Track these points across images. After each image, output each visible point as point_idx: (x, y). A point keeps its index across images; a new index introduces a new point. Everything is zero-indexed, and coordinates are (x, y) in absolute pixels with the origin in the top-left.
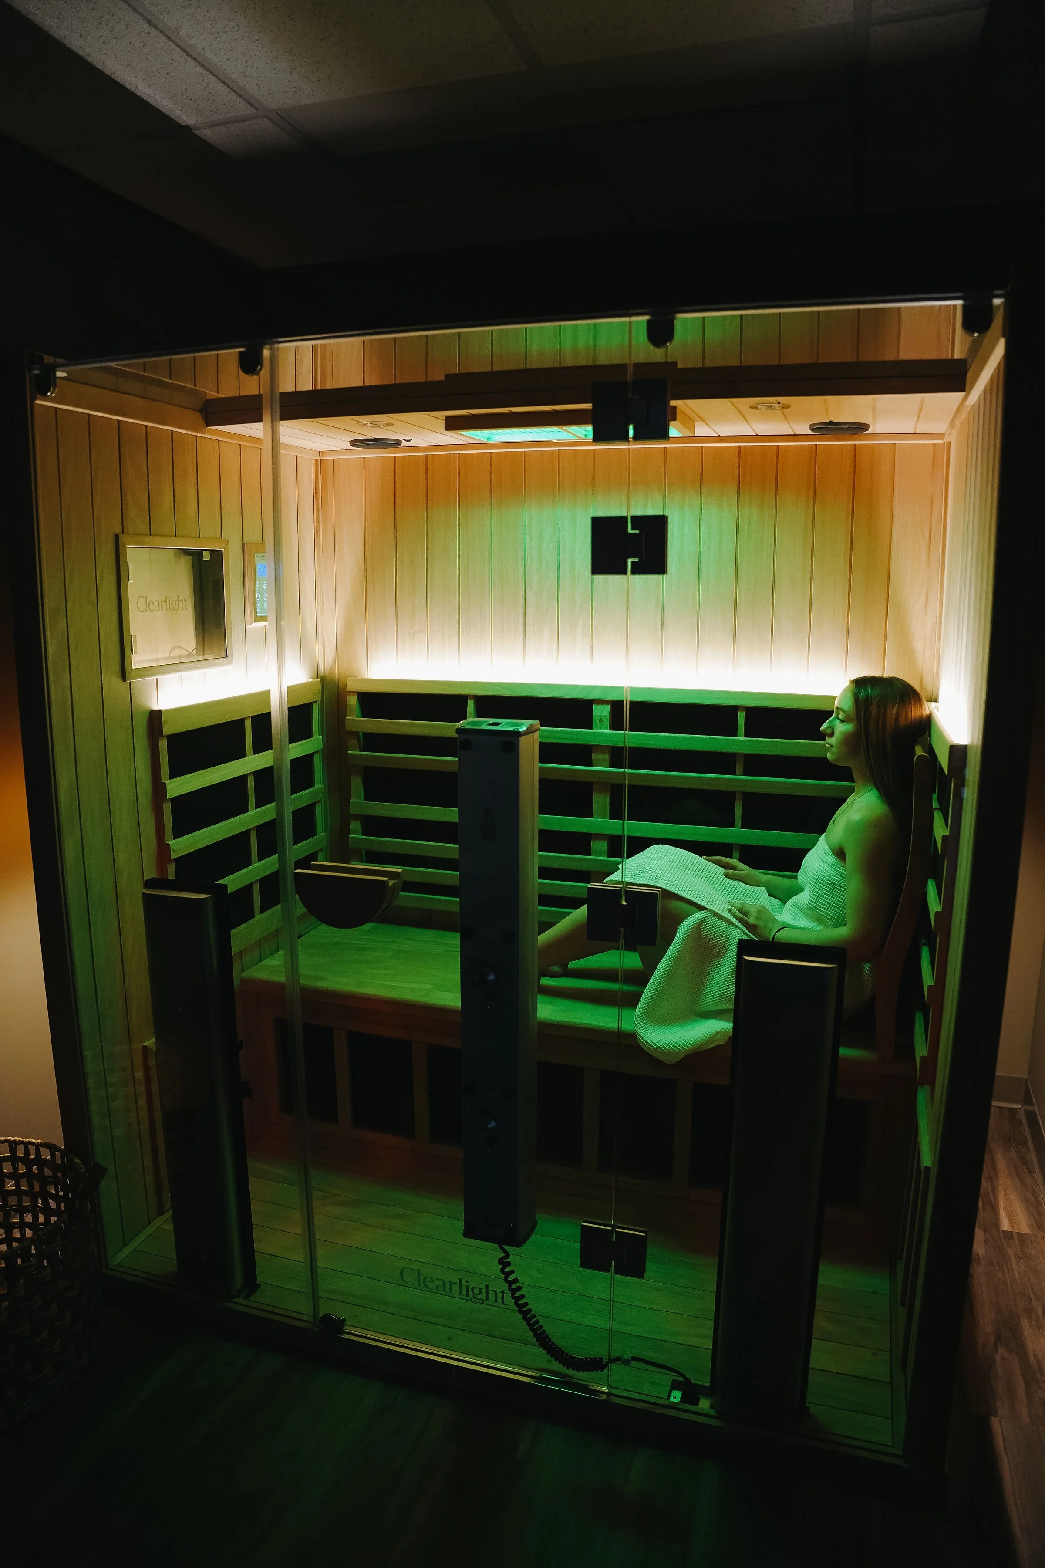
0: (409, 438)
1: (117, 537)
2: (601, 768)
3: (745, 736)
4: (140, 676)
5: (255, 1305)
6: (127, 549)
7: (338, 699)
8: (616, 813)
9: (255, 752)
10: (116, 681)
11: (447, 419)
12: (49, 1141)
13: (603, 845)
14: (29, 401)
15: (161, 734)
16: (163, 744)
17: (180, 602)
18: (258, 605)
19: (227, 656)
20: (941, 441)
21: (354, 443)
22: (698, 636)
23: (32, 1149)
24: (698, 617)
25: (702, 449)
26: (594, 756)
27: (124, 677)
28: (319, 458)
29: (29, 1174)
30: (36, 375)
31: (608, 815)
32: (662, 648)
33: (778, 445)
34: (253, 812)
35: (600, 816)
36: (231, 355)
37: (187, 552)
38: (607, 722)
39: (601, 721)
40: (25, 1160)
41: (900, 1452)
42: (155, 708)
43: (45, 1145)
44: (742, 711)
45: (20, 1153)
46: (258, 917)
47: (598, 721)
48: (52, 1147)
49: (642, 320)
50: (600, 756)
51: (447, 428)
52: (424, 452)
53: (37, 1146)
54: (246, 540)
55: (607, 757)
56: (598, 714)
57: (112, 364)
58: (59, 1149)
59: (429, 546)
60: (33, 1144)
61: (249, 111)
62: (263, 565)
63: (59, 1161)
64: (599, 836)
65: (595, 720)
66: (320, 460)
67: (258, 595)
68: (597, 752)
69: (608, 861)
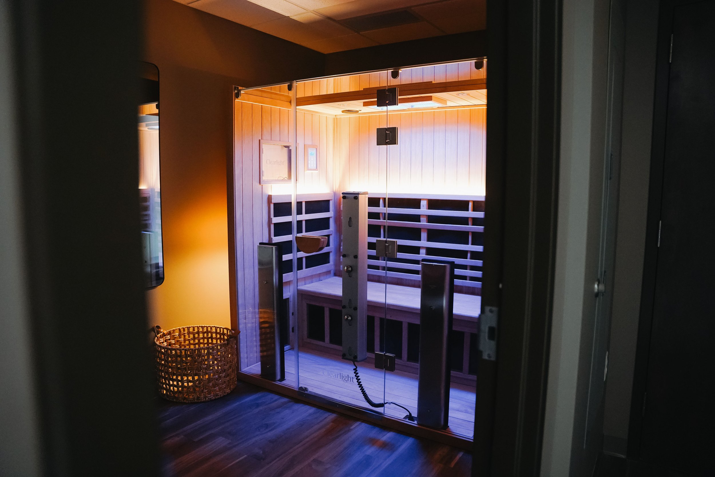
0: (360, 110)
1: (260, 140)
2: (424, 223)
3: (471, 211)
4: (265, 184)
5: (283, 384)
6: (263, 144)
7: (340, 199)
8: (429, 240)
9: (306, 214)
10: (257, 184)
11: (364, 103)
12: (227, 327)
13: (424, 251)
14: (233, 100)
15: (271, 202)
16: (272, 206)
17: (282, 162)
18: (309, 165)
21: (343, 112)
23: (222, 329)
26: (421, 219)
27: (260, 183)
29: (220, 338)
30: (236, 93)
31: (426, 240)
35: (423, 241)
36: (285, 86)
37: (286, 147)
38: (426, 207)
39: (423, 206)
40: (219, 333)
41: (473, 438)
42: (270, 194)
43: (225, 328)
44: (470, 202)
45: (218, 331)
46: (304, 269)
48: (227, 329)
49: (390, 71)
50: (423, 219)
51: (364, 106)
52: (368, 114)
53: (223, 329)
54: (305, 144)
55: (425, 219)
56: (423, 204)
57: (260, 88)
58: (229, 330)
59: (370, 146)
60: (222, 328)
61: (305, 11)
62: (312, 152)
63: (229, 334)
64: (423, 247)
66: (336, 118)
67: (309, 162)
68: (422, 217)
69: (426, 257)
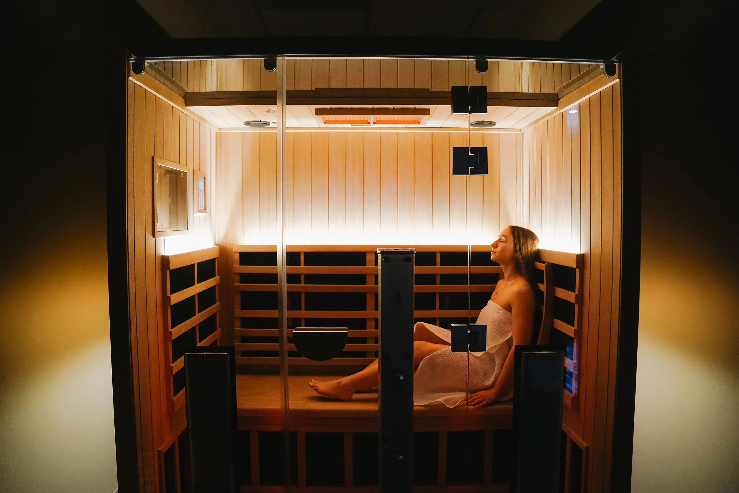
0: (275, 122)
1: (153, 158)
2: (371, 285)
4: (159, 236)
9: (198, 283)
10: (151, 237)
11: (317, 110)
13: (372, 324)
14: (127, 78)
15: (168, 268)
16: (168, 273)
18: (200, 204)
19: (188, 229)
20: (519, 132)
21: (247, 123)
27: (154, 235)
28: (218, 131)
30: (133, 63)
31: (374, 309)
34: (198, 315)
35: (369, 309)
38: (373, 262)
42: (164, 254)
44: (438, 254)
50: (371, 279)
51: (315, 114)
54: (194, 169)
56: (369, 258)
65: (368, 261)
66: (218, 133)
67: (200, 198)
68: (369, 277)
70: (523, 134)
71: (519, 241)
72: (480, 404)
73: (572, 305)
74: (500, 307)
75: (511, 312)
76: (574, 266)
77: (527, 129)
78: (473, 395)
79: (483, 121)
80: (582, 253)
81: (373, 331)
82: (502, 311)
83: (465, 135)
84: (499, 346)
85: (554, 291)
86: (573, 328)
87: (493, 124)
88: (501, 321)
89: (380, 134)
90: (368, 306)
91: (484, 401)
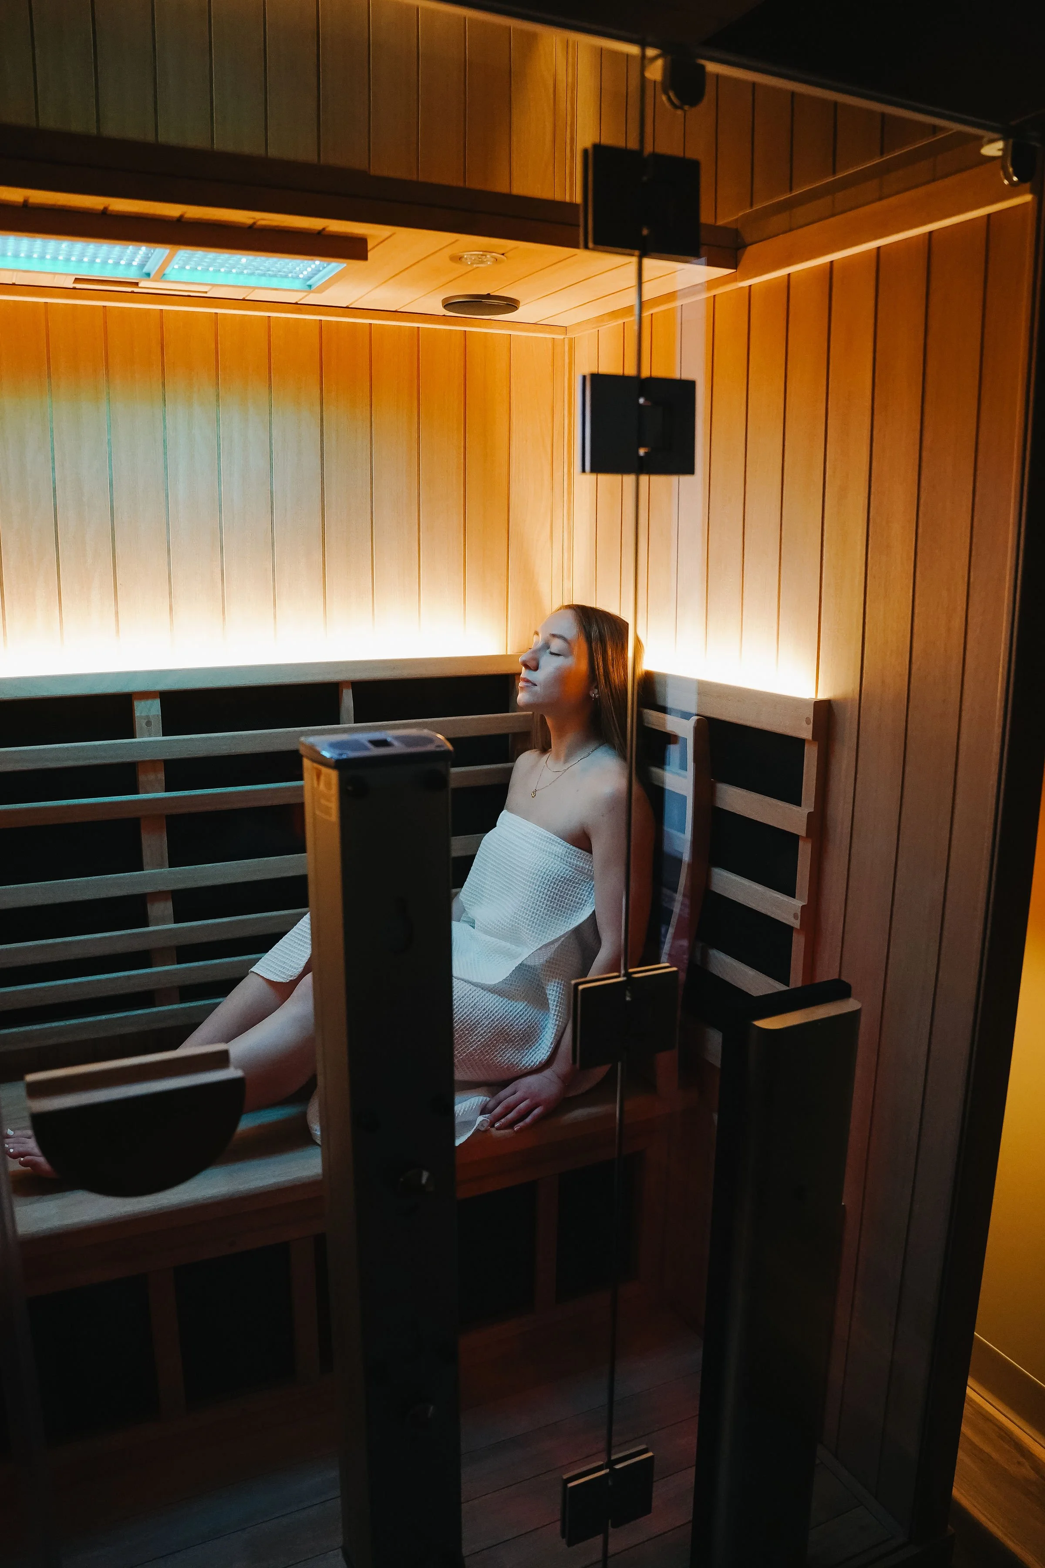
2: (153, 794)
3: (355, 722)
8: (176, 858)
13: (166, 908)
20: (562, 337)
22: (274, 588)
24: (273, 562)
25: (269, 322)
26: (142, 778)
31: (167, 863)
32: (223, 608)
33: (371, 324)
35: (155, 866)
38: (158, 724)
39: (149, 723)
44: (348, 688)
47: (144, 725)
50: (152, 777)
55: (162, 776)
56: (143, 714)
64: (158, 896)
65: (139, 723)
68: (144, 771)
70: (572, 341)
71: (604, 652)
72: (528, 1120)
73: (792, 839)
74: (554, 837)
75: (590, 851)
76: (805, 732)
77: (594, 328)
78: (503, 1093)
79: (488, 296)
80: (822, 696)
81: (170, 930)
82: (561, 848)
83: (416, 333)
84: (556, 945)
85: (713, 793)
86: (797, 904)
87: (511, 305)
88: (562, 877)
89: (161, 317)
90: (147, 854)
91: (536, 1108)
